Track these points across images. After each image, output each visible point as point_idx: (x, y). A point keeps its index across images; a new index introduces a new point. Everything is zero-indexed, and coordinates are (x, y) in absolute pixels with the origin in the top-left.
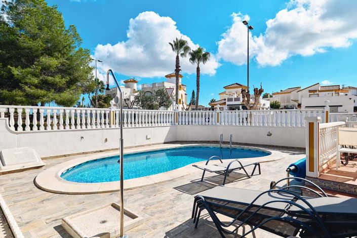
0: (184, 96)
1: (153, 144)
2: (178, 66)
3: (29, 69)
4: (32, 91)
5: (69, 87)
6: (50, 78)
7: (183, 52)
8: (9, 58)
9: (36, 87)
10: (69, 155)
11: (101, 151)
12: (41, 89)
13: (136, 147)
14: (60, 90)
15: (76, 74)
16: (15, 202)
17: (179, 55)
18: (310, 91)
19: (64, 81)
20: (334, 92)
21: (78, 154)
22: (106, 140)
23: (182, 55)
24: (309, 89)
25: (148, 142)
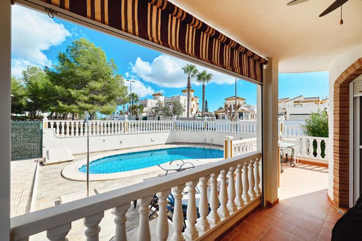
0: (195, 105)
1: (157, 145)
2: (189, 84)
3: (81, 91)
4: (83, 105)
5: (109, 101)
6: (95, 96)
7: (192, 74)
8: (70, 83)
9: (86, 102)
10: (95, 152)
11: (117, 150)
12: (89, 103)
13: (143, 147)
14: (103, 104)
15: (114, 93)
16: (44, 184)
17: (190, 76)
18: (295, 102)
19: (105, 97)
20: (314, 103)
21: (101, 151)
22: (121, 142)
23: (192, 76)
24: (295, 100)
25: (153, 143)
